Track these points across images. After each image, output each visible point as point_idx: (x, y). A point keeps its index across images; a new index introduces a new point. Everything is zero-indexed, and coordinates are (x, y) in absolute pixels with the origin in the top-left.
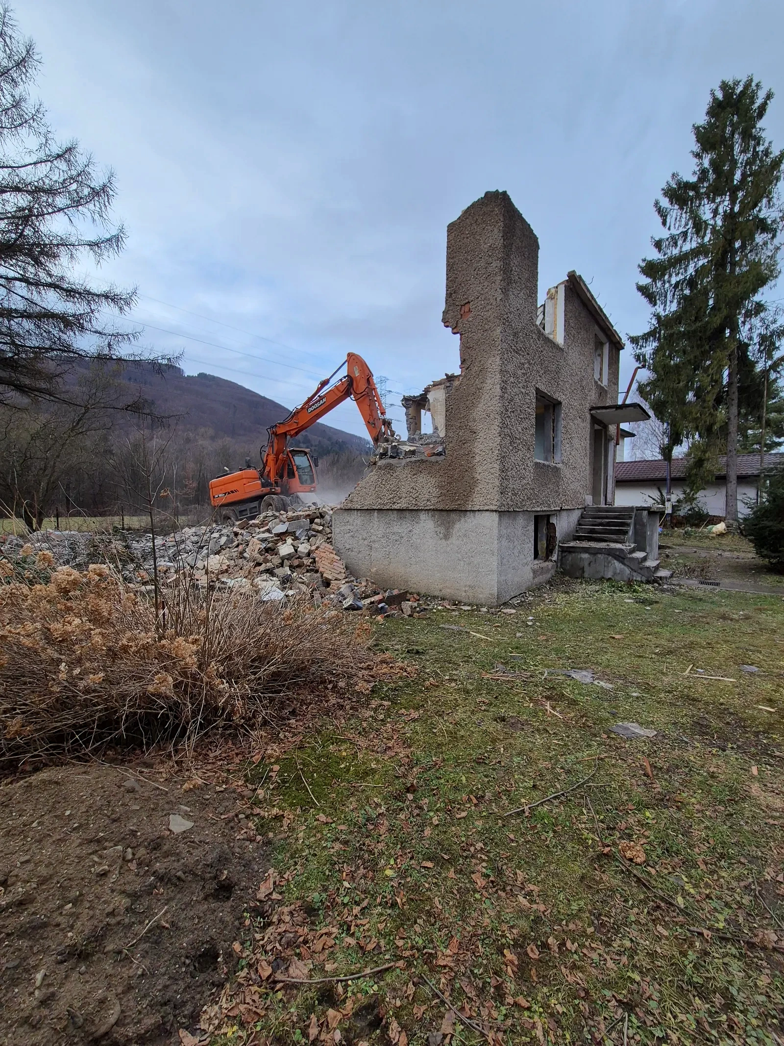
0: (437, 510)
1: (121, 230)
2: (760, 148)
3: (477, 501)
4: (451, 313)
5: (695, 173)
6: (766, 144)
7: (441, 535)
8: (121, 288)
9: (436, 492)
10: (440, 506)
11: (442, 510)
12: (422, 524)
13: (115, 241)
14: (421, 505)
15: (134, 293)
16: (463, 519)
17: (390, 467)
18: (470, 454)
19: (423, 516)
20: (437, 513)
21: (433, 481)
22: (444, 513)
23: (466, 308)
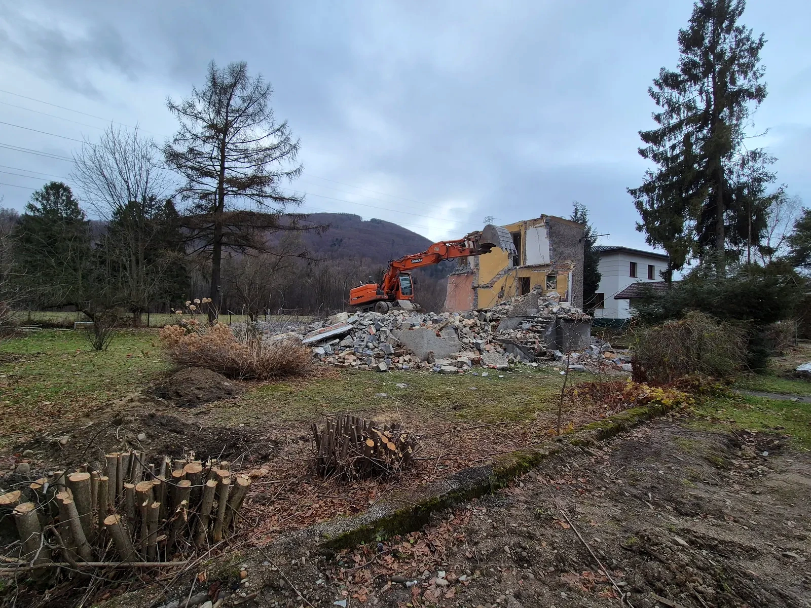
1: (302, 166)
5: (678, 66)
8: (299, 196)
13: (298, 171)
15: (304, 197)
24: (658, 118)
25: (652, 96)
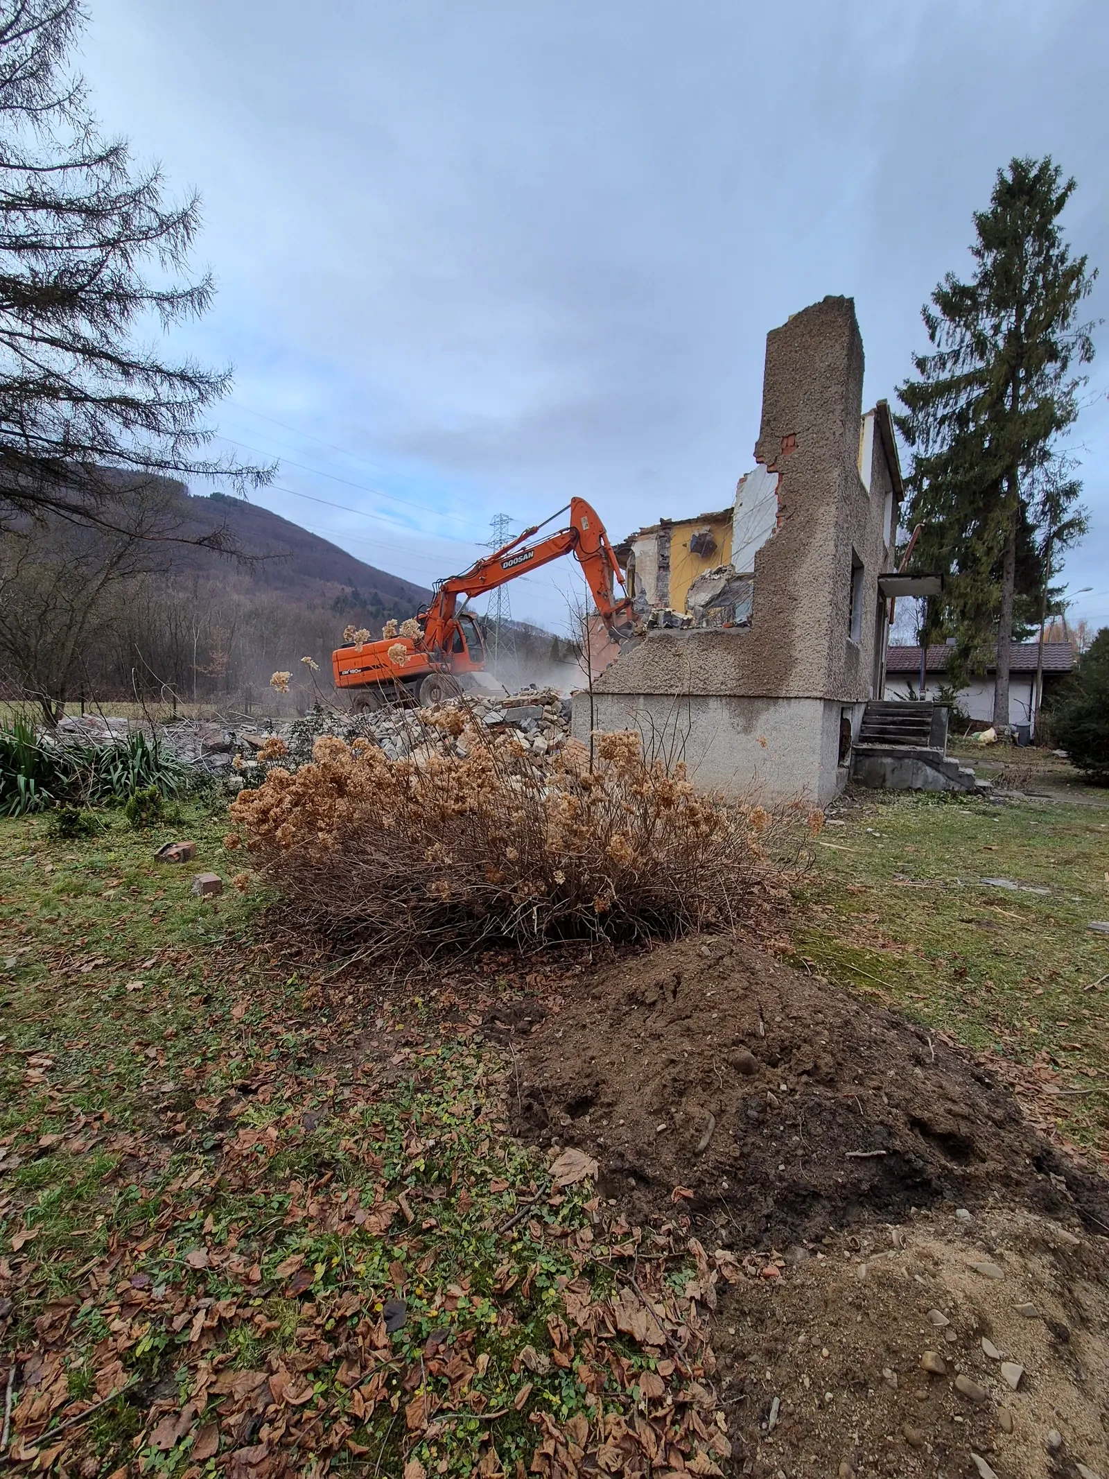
0: (735, 696)
1: (208, 281)
2: (1054, 252)
3: (794, 685)
4: (768, 446)
5: (975, 275)
6: (1062, 248)
7: (739, 728)
9: (734, 673)
10: (741, 692)
11: (743, 696)
12: (711, 714)
13: (197, 296)
14: (712, 689)
16: (772, 708)
17: (668, 639)
18: (788, 626)
19: (713, 704)
20: (735, 701)
21: (730, 658)
22: (746, 701)
23: (790, 442)
24: (921, 364)
25: (927, 322)
